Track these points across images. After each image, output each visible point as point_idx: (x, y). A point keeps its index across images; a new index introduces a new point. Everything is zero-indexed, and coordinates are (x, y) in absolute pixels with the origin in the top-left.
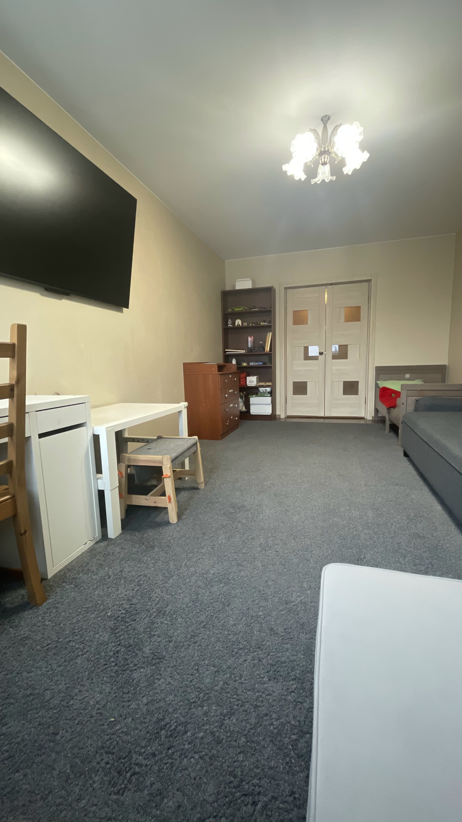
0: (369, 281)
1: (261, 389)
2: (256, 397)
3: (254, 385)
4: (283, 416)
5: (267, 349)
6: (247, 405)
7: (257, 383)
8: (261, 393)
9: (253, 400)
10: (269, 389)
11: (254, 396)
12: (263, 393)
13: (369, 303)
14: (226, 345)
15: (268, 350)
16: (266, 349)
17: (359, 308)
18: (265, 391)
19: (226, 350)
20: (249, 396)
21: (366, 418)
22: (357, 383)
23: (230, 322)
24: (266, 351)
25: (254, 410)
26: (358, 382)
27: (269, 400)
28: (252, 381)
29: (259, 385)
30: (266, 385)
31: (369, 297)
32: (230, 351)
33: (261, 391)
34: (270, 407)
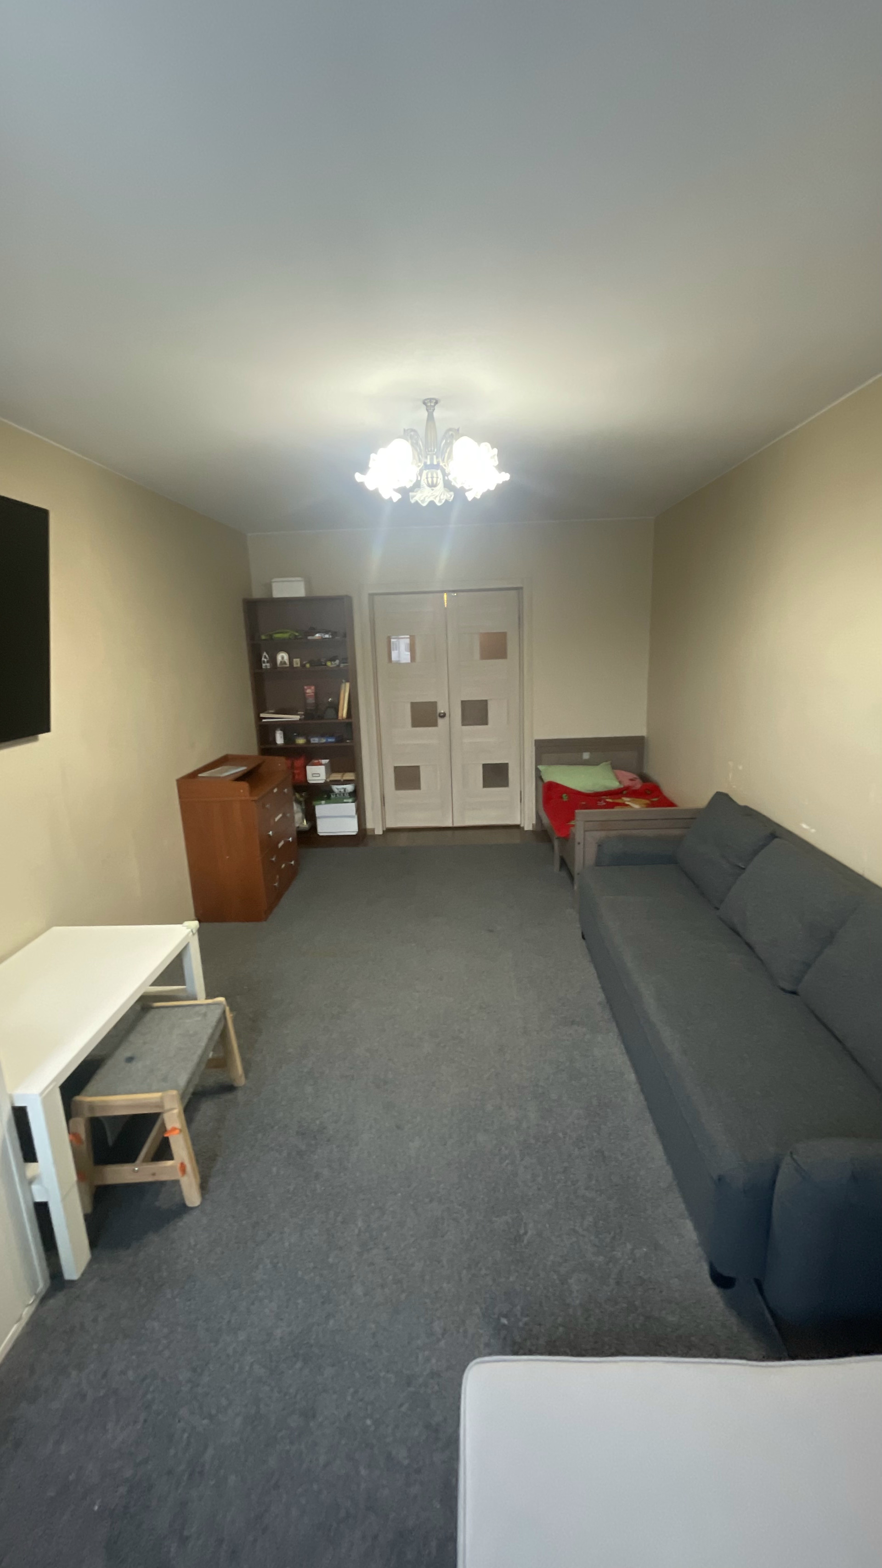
0: (519, 589)
1: (336, 788)
2: (326, 803)
3: (322, 782)
4: (379, 831)
5: (343, 712)
6: (311, 816)
7: (327, 776)
8: (336, 794)
9: (322, 809)
10: (350, 788)
11: (323, 802)
12: (340, 794)
13: (519, 628)
14: (260, 705)
15: (345, 715)
16: (340, 715)
17: (504, 635)
18: (342, 790)
19: (262, 715)
20: (314, 803)
21: (522, 826)
22: (505, 766)
23: (265, 657)
24: (340, 718)
25: (325, 828)
26: (507, 764)
27: (350, 807)
28: (317, 773)
29: (330, 781)
30: (345, 781)
31: (519, 618)
32: (269, 717)
33: (336, 791)
34: (355, 822)
